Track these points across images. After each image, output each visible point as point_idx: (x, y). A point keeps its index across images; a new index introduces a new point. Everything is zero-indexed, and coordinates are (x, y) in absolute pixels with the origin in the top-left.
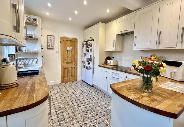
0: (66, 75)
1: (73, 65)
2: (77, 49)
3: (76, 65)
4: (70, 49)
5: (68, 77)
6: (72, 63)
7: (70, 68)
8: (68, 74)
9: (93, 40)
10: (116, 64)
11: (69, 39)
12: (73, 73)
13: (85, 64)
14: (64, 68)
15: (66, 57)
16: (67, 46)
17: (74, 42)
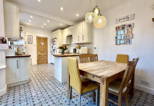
0: (40, 59)
1: (45, 54)
2: (47, 44)
3: (47, 53)
4: (43, 44)
5: (41, 61)
6: (44, 52)
7: (43, 55)
8: (41, 59)
9: (56, 39)
10: (68, 52)
11: (42, 37)
12: (45, 59)
13: (52, 53)
14: (39, 55)
15: (40, 48)
16: (41, 42)
17: (45, 39)
